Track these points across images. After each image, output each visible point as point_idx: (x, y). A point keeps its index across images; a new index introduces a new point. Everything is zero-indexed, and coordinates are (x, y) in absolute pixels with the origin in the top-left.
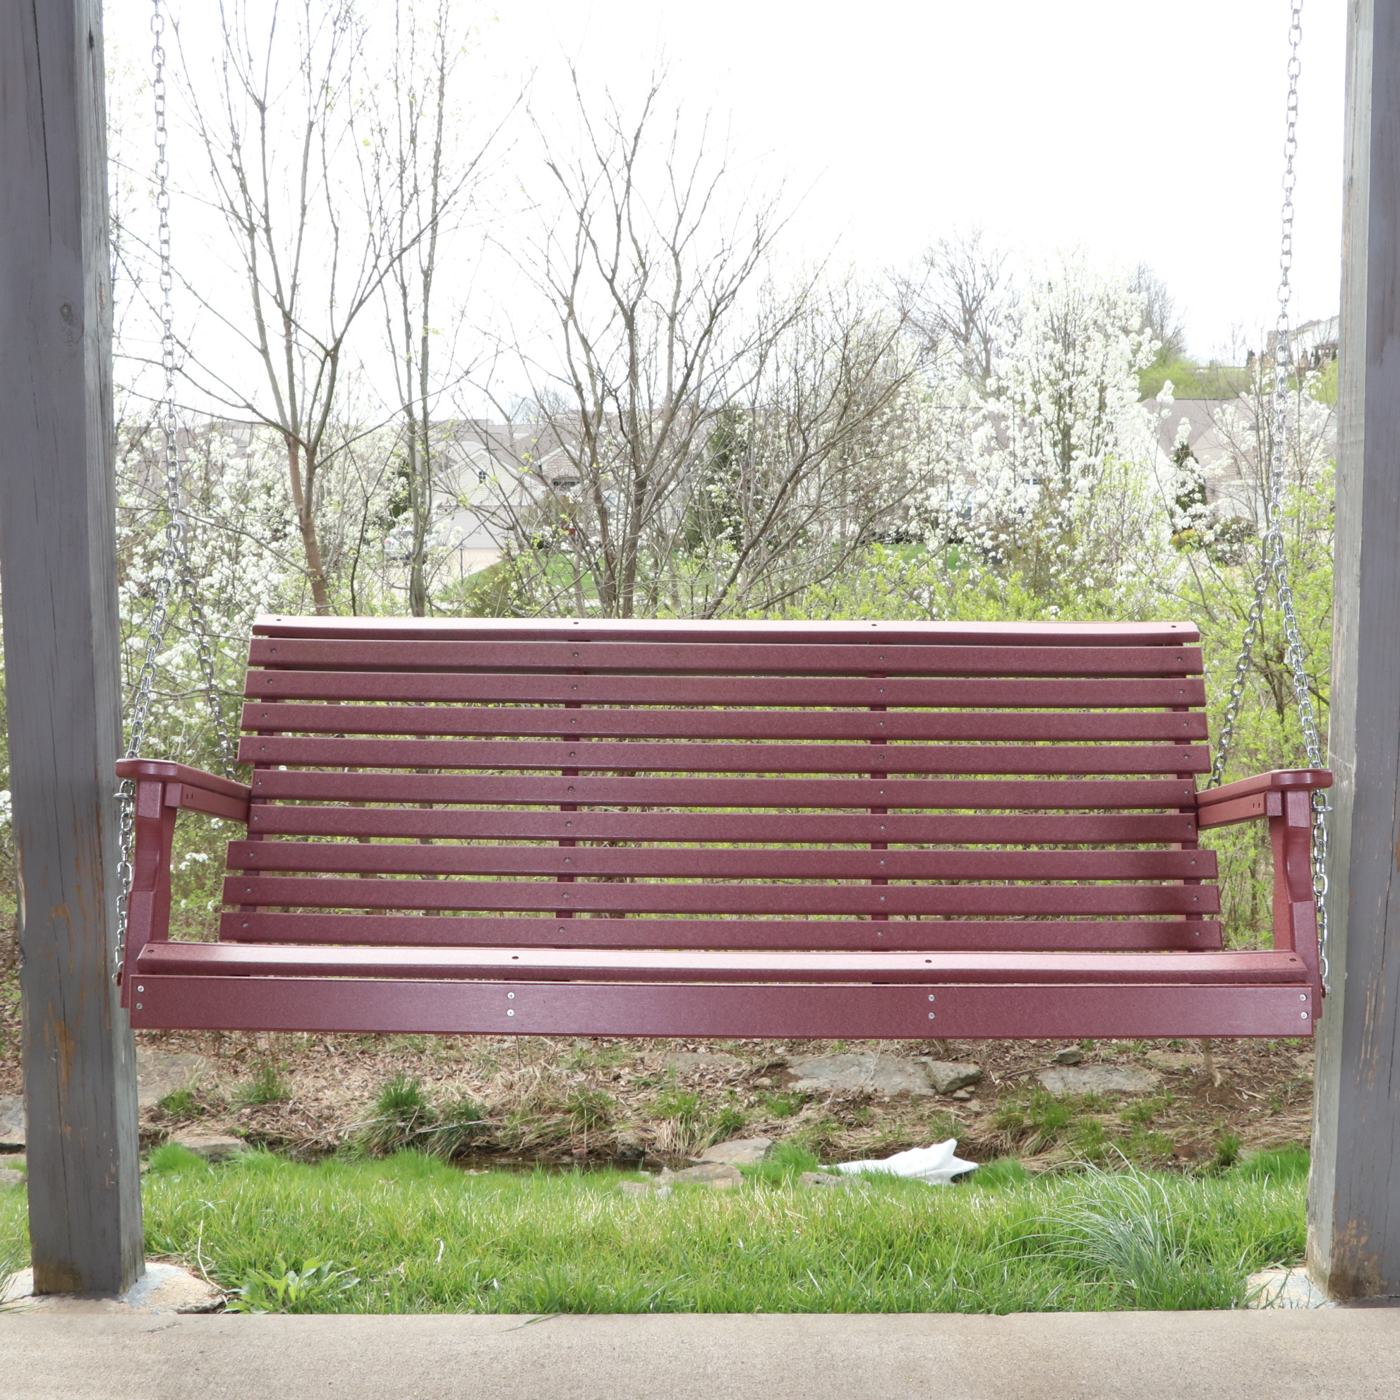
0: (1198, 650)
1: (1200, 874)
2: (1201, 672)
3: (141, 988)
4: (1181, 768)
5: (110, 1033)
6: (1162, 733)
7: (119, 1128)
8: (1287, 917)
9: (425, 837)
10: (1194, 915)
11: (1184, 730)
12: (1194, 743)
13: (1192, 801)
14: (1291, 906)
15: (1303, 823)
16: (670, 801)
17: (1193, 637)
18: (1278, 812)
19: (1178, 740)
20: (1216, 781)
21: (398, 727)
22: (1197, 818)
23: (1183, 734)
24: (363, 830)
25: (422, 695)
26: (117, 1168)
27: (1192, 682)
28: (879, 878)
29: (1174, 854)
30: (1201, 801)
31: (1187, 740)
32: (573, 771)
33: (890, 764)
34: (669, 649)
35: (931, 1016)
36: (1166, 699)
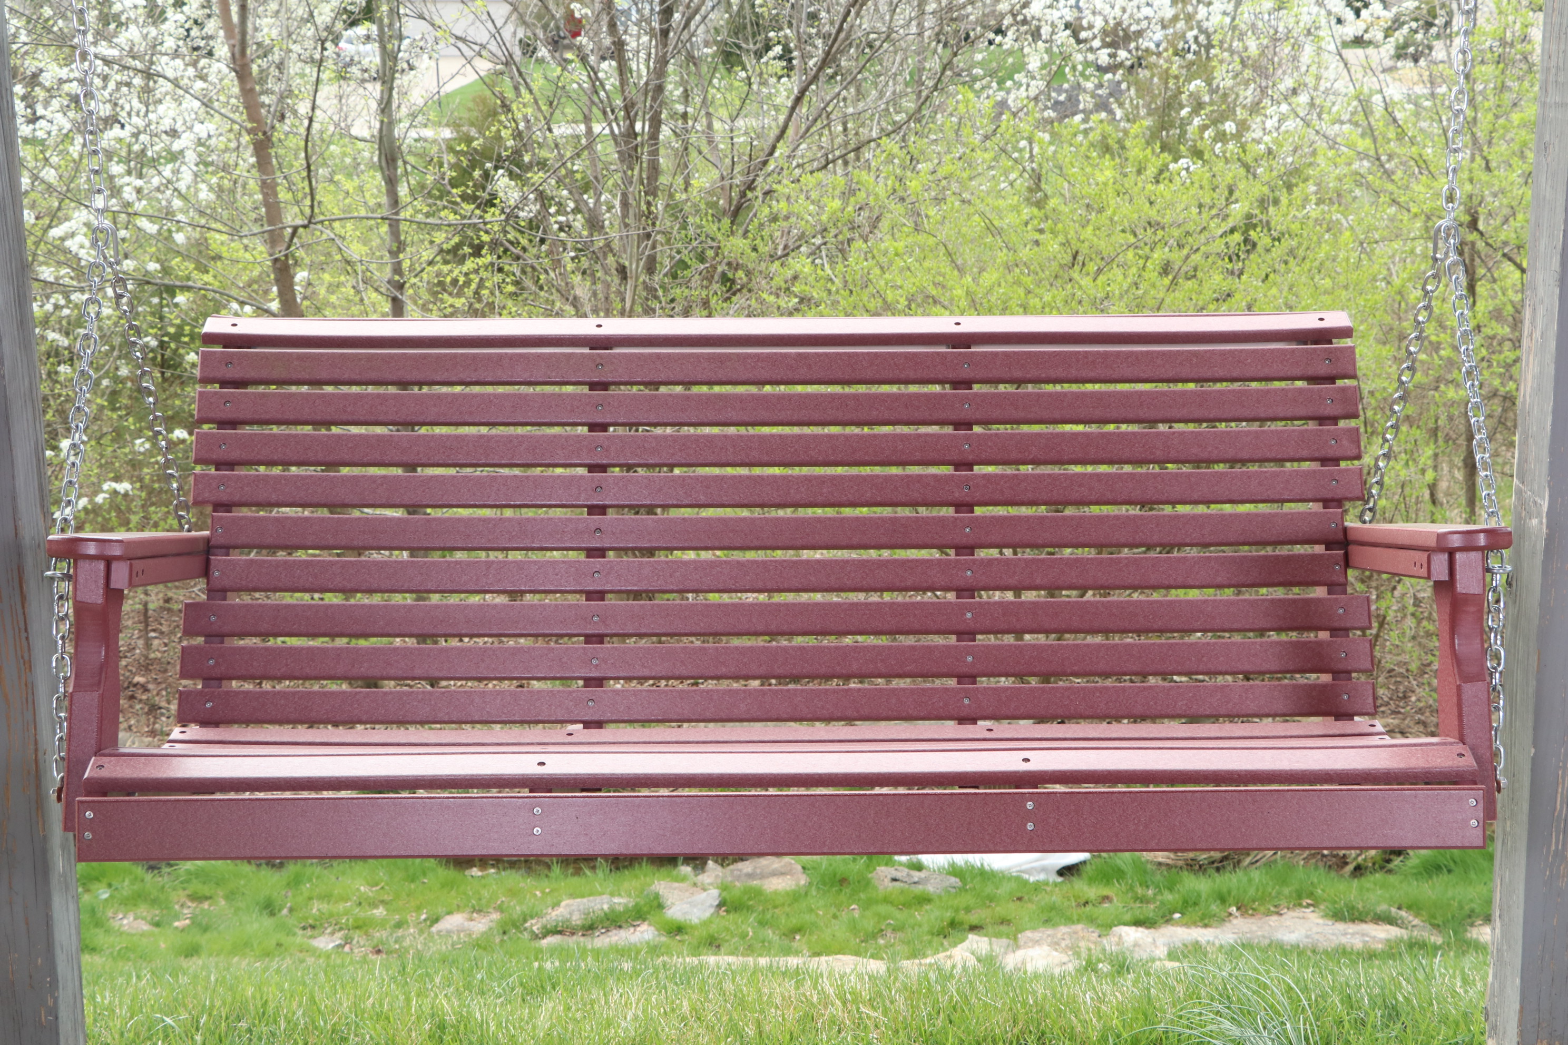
0: (1352, 350)
1: (1349, 625)
2: (1354, 377)
3: (89, 814)
4: (1329, 495)
5: (45, 839)
6: (1305, 453)
7: (58, 951)
8: (1455, 700)
9: (421, 592)
10: (1341, 674)
11: (1332, 448)
12: (1343, 464)
13: (1340, 536)
14: (1459, 688)
15: (1475, 589)
16: (717, 544)
17: (1346, 332)
18: (1445, 577)
19: (1324, 461)
20: (1370, 510)
21: (387, 459)
22: (1346, 557)
23: (1331, 453)
24: (349, 586)
25: (414, 419)
26: (56, 1000)
27: (1344, 389)
28: (966, 634)
29: (1318, 601)
30: (1351, 536)
31: (1335, 461)
32: (600, 510)
33: (978, 496)
34: (712, 357)
35: (1030, 826)
36: (1310, 412)
